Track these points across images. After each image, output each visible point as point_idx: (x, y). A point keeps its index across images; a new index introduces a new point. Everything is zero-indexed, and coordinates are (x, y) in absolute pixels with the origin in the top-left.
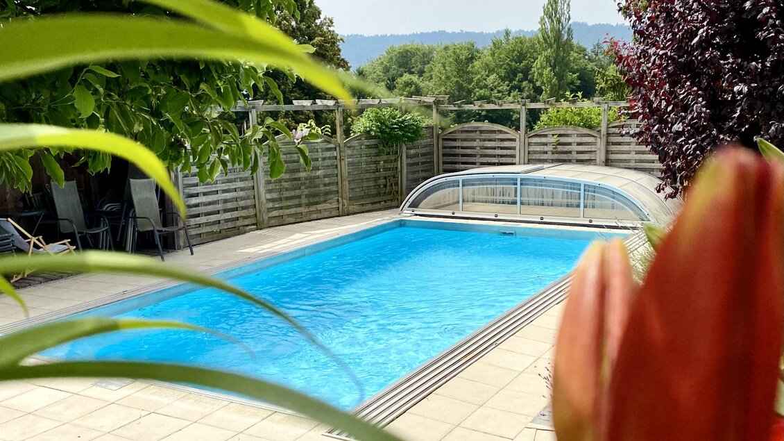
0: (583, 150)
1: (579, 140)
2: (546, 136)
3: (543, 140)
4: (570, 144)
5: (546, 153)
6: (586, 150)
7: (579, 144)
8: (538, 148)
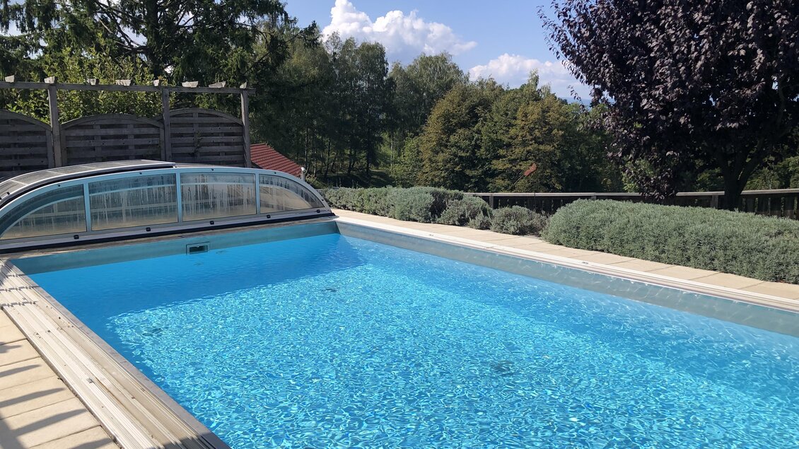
0: (143, 143)
1: (137, 131)
2: (91, 127)
3: (89, 132)
4: (125, 136)
5: (94, 149)
6: (147, 143)
7: (137, 136)
8: (82, 144)
